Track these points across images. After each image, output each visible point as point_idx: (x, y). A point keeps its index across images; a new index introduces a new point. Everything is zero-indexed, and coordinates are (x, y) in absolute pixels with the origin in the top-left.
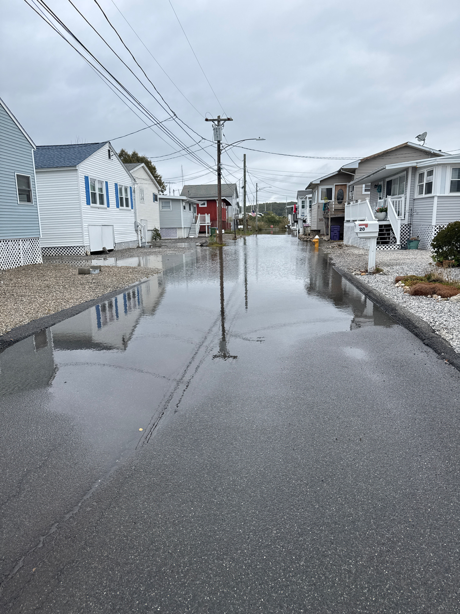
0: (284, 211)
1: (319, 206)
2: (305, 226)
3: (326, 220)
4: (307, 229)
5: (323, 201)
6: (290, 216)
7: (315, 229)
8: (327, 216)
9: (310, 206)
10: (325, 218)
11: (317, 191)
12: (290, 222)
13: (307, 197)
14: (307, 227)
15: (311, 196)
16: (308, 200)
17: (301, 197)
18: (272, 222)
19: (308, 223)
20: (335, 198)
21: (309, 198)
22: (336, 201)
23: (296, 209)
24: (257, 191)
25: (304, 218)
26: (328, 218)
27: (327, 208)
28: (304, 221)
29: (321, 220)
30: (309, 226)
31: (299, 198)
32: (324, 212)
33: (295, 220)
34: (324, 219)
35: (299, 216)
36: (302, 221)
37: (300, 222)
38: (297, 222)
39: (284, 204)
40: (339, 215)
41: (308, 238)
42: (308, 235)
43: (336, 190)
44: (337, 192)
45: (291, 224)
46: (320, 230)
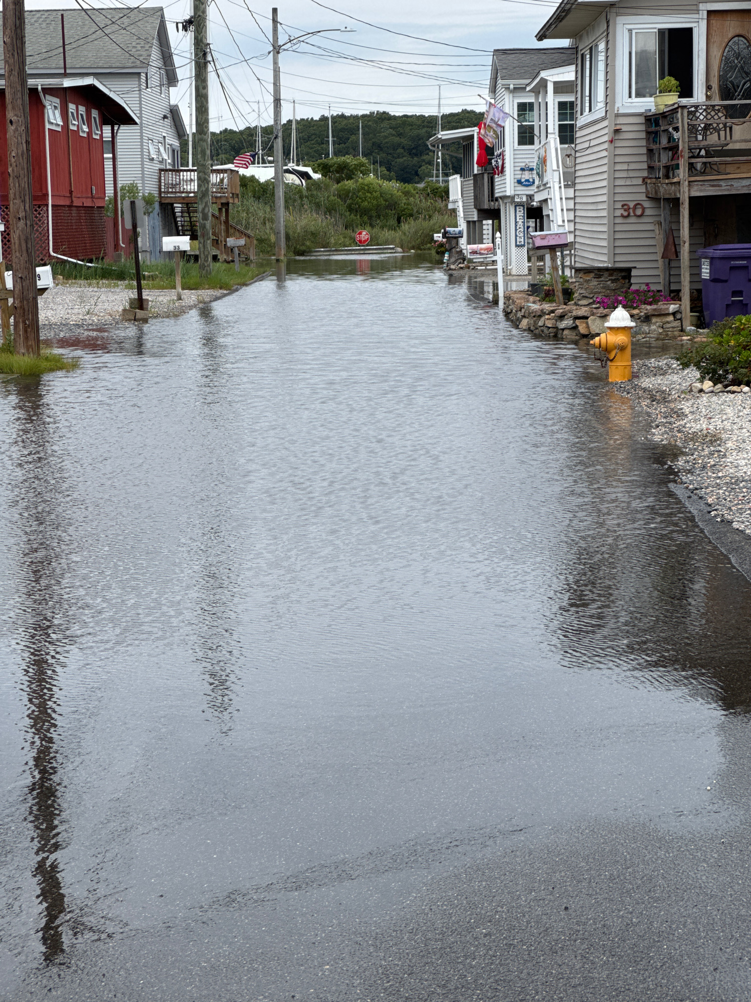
0: (425, 157)
1: (617, 131)
2: (539, 243)
3: (664, 213)
4: (554, 259)
5: (648, 104)
6: (455, 183)
7: (602, 260)
8: (665, 190)
9: (567, 134)
10: (655, 199)
11: (602, 46)
12: (461, 213)
13: (544, 83)
14: (552, 248)
15: (568, 74)
16: (552, 100)
17: (512, 84)
18: (364, 212)
19: (555, 229)
20: (709, 88)
21: (560, 88)
22: (717, 101)
23: (488, 152)
24: (277, 49)
25: (530, 197)
26: (675, 203)
27: (664, 141)
28: (536, 214)
29: (629, 211)
30: (563, 246)
31: (500, 90)
32: (651, 168)
33: (486, 207)
34: (646, 204)
35: (506, 185)
36: (521, 212)
37: (512, 219)
38: (494, 214)
39: (428, 124)
40: (736, 184)
41: (562, 317)
42: (559, 294)
43: (716, 38)
44: (717, 54)
45: (463, 226)
46: (629, 270)
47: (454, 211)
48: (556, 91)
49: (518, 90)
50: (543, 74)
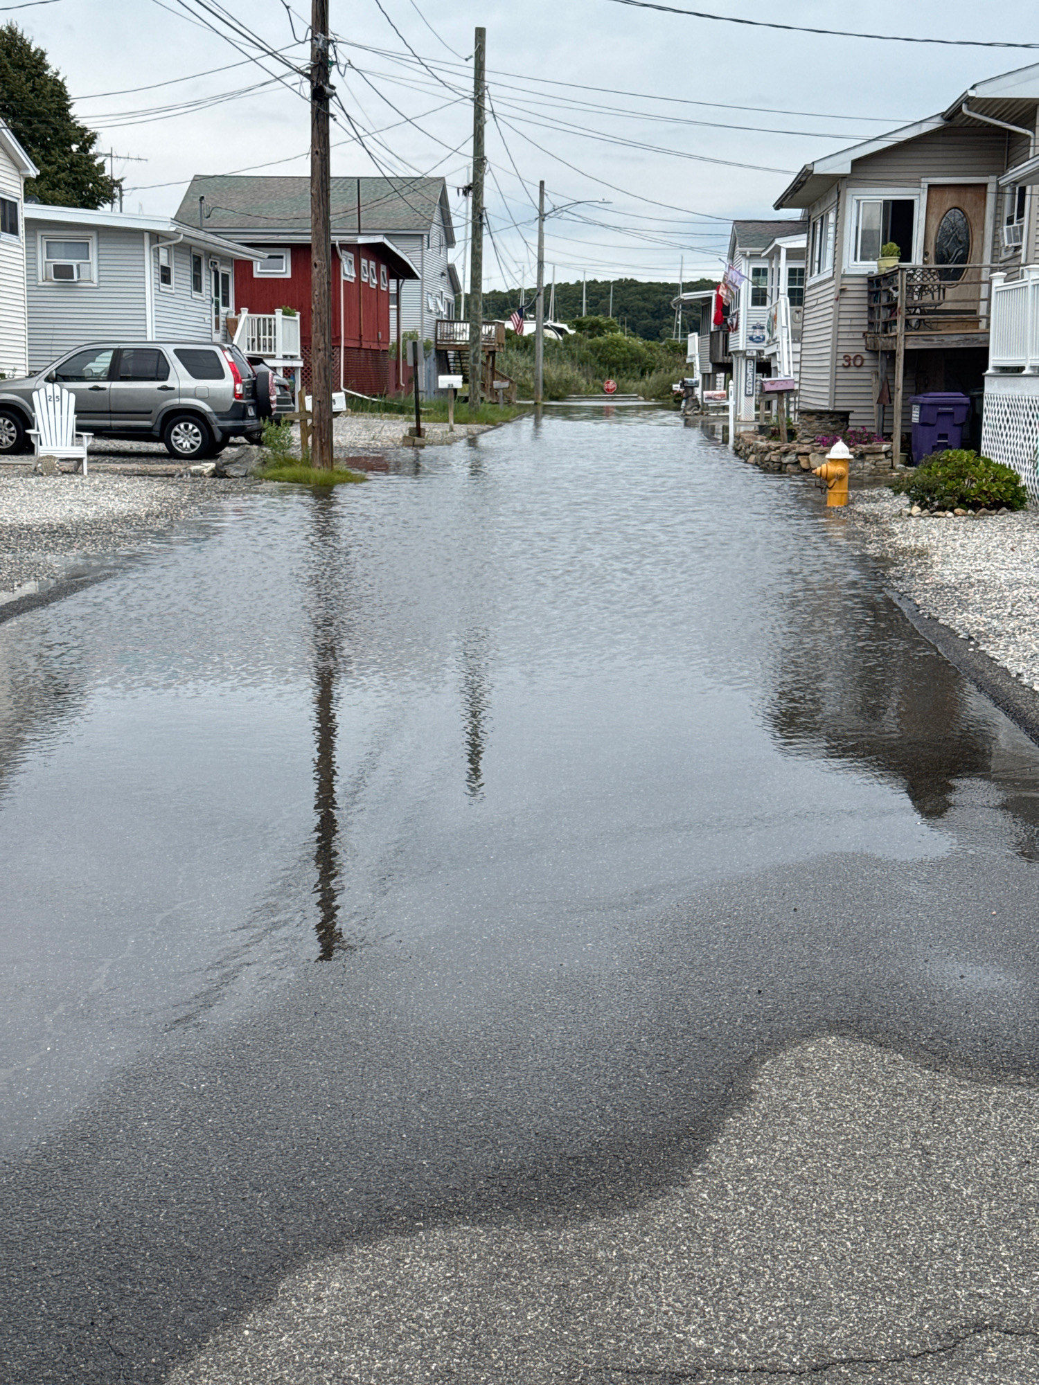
0: (666, 320)
1: (842, 291)
2: (766, 389)
3: (882, 363)
4: (779, 403)
5: (871, 267)
6: (694, 340)
7: (824, 404)
8: (882, 343)
9: (796, 297)
10: (873, 351)
11: (833, 217)
12: (697, 367)
13: (777, 250)
14: (777, 393)
15: (800, 242)
16: (784, 266)
17: (748, 251)
19: (781, 377)
20: (926, 254)
21: (793, 254)
22: (932, 265)
23: (724, 310)
24: (542, 217)
25: (760, 352)
26: (892, 354)
27: (884, 300)
28: (764, 368)
29: (850, 362)
30: (788, 392)
31: (738, 256)
32: (871, 324)
33: (720, 360)
34: (865, 356)
35: (739, 341)
36: (751, 366)
37: (744, 372)
38: (727, 368)
39: (672, 289)
40: (946, 339)
41: (785, 453)
42: (784, 434)
43: (934, 210)
44: (934, 223)
45: (698, 377)
46: (847, 414)
47: (691, 364)
48: (788, 258)
49: (753, 256)
50: (778, 241)
